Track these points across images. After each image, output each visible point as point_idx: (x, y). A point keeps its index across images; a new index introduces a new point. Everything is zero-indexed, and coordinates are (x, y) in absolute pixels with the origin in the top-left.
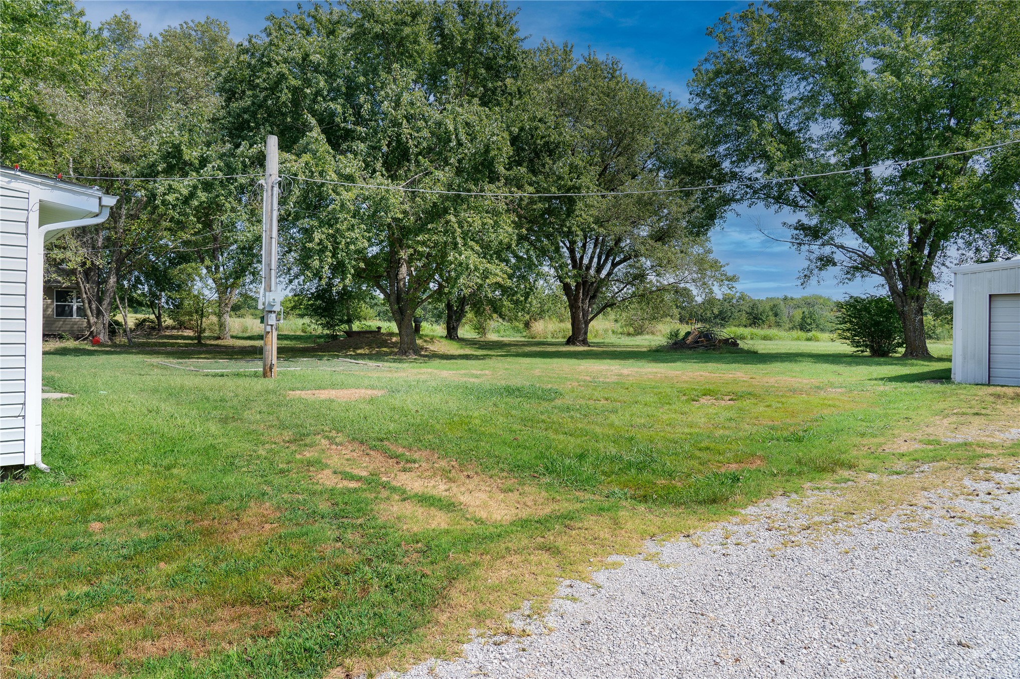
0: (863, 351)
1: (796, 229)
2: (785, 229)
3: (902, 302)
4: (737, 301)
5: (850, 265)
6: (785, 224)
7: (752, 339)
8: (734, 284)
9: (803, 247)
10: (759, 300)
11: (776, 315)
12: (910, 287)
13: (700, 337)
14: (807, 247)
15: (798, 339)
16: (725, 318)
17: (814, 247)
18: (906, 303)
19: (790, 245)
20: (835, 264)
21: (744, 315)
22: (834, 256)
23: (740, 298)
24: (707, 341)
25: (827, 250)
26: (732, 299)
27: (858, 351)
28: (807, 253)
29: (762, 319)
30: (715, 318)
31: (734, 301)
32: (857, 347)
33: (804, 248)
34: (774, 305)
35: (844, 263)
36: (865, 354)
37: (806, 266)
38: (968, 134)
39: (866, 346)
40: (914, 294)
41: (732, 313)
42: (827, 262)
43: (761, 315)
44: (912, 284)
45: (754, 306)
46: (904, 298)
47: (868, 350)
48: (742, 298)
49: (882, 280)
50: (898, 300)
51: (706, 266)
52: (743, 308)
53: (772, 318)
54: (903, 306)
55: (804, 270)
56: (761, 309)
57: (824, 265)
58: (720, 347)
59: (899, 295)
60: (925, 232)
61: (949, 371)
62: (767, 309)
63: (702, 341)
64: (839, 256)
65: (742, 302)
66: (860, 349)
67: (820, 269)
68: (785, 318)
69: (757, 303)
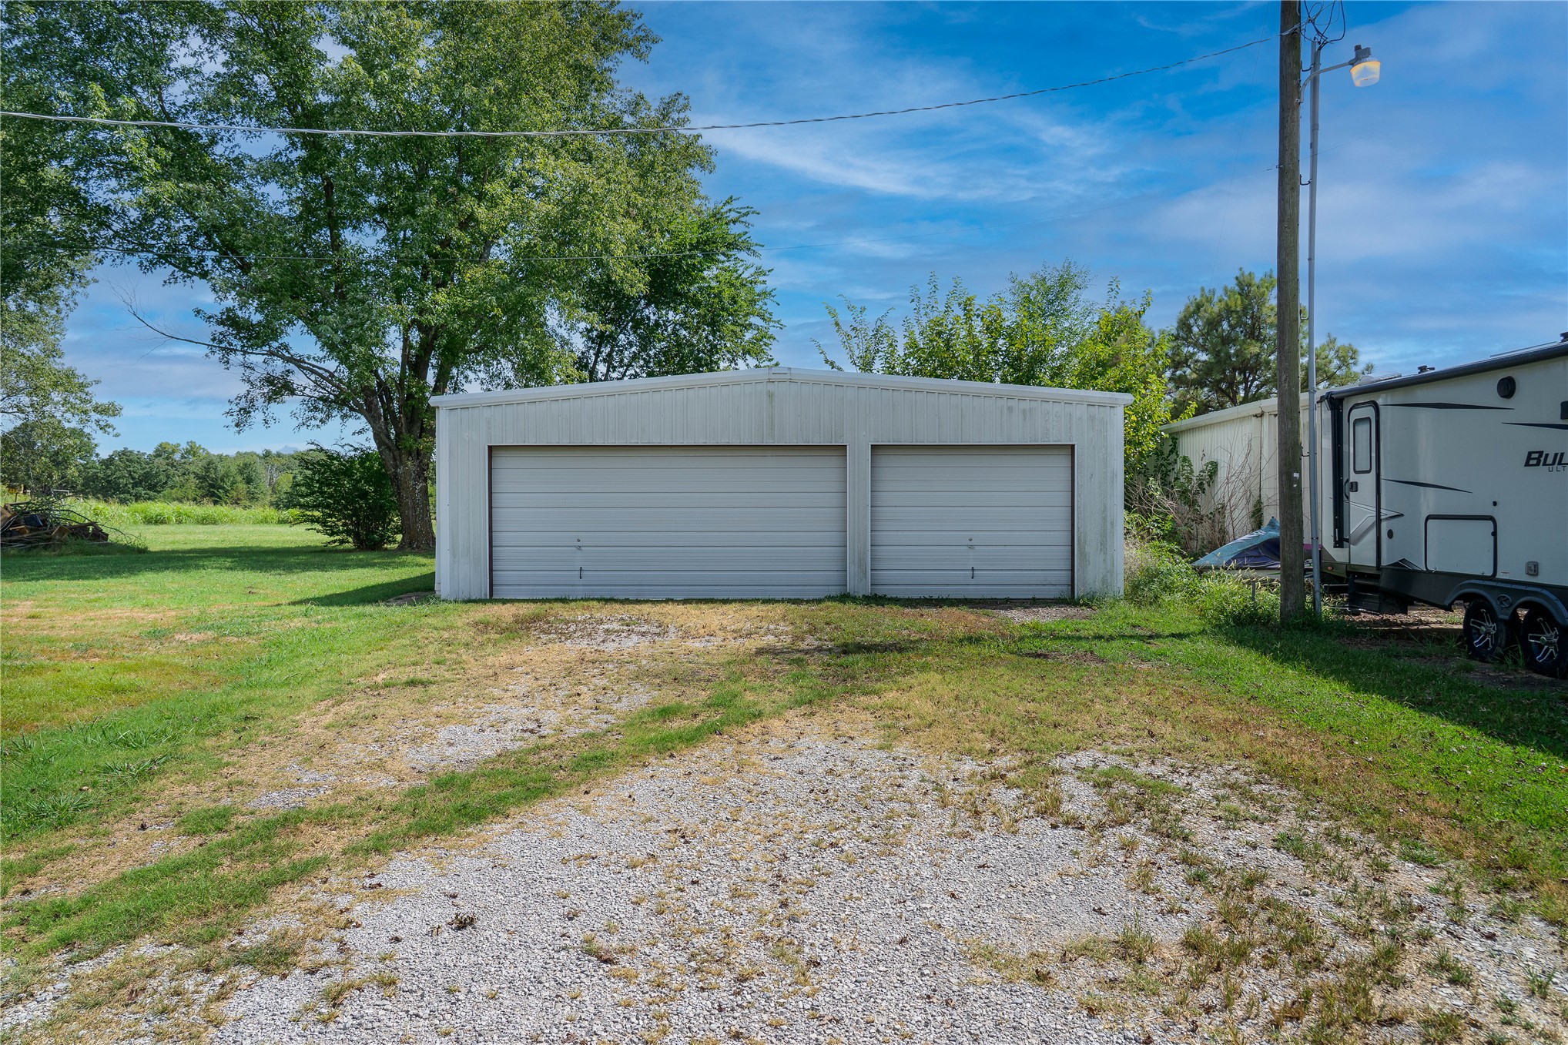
0: (342, 542)
1: (221, 323)
2: (200, 322)
3: (395, 459)
4: (183, 457)
5: (316, 394)
6: (198, 312)
7: (180, 522)
8: (111, 420)
9: (232, 357)
10: (220, 456)
11: (249, 481)
12: (405, 435)
13: (16, 523)
14: (240, 357)
15: (265, 521)
16: (155, 486)
17: (256, 359)
18: (401, 461)
19: (207, 351)
20: (292, 392)
21: (193, 481)
22: (291, 377)
23: (188, 452)
24: (31, 530)
25: (278, 366)
26: (173, 452)
27: (335, 541)
28: (242, 369)
29: (223, 488)
30: (135, 485)
31: (177, 456)
32: (332, 535)
33: (237, 358)
34: (245, 465)
35: (307, 391)
36: (346, 546)
37: (243, 392)
38: (481, 197)
39: (348, 532)
40: (411, 447)
41: (168, 477)
42: (279, 388)
43: (222, 480)
44: (410, 431)
45: (210, 465)
46: (397, 453)
47: (350, 539)
48: (192, 450)
49: (362, 422)
50: (388, 456)
51: (45, 382)
52: (192, 468)
53: (242, 486)
54: (396, 467)
55: (239, 398)
56: (221, 471)
57: (275, 393)
58: (64, 543)
59: (389, 448)
60: (426, 348)
61: (432, 576)
62: (234, 470)
63: (20, 532)
64: (299, 379)
65: (191, 458)
66: (336, 537)
67: (270, 400)
68: (265, 486)
69: (216, 461)
